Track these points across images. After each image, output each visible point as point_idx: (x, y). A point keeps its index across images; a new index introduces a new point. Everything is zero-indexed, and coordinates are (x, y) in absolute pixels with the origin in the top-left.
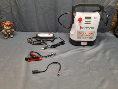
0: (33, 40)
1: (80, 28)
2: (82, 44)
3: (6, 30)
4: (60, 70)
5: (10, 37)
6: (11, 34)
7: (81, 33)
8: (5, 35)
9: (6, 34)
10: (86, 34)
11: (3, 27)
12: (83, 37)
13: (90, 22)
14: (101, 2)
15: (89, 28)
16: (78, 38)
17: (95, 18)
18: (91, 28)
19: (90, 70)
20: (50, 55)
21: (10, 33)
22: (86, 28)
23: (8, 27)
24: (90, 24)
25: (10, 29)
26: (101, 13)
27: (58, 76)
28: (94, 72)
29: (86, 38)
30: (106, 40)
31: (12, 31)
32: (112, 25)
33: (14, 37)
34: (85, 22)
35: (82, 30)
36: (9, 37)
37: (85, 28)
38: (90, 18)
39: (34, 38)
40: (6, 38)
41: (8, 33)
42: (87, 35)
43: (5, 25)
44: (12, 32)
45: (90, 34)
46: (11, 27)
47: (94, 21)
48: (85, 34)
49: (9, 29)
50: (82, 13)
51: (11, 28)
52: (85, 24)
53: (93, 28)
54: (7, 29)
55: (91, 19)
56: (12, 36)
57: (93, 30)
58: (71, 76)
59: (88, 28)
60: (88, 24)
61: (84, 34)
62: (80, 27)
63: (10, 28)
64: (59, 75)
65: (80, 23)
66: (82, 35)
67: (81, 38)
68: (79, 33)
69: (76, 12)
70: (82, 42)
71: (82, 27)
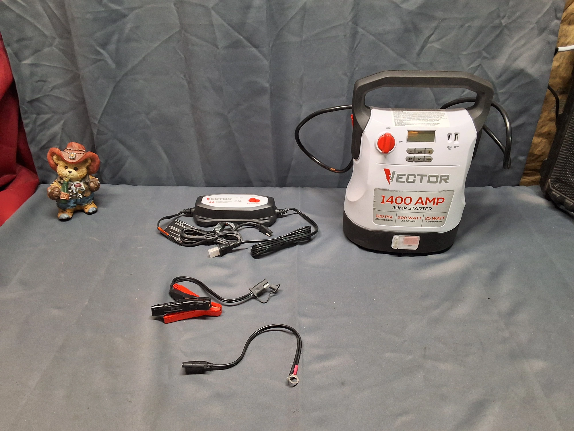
0: (181, 224)
1: (388, 178)
2: (398, 243)
3: (68, 184)
4: (296, 361)
5: (83, 211)
6: (86, 200)
7: (391, 200)
8: (63, 205)
9: (67, 201)
10: (412, 204)
11: (55, 169)
12: (399, 214)
13: (430, 152)
14: (484, 54)
15: (425, 179)
16: (377, 218)
17: (452, 137)
18: (433, 179)
19: (424, 357)
20: (256, 292)
21: (83, 193)
22: (411, 179)
23: (74, 172)
24: (429, 160)
25: (83, 179)
27: (288, 384)
28: (442, 366)
29: (412, 220)
31: (92, 184)
32: (537, 152)
33: (101, 209)
34: (409, 151)
35: (394, 186)
36: (79, 210)
37: (409, 179)
38: (429, 135)
39: (188, 213)
40: (65, 216)
41: (75, 197)
42: (418, 205)
43: (61, 163)
44: (90, 189)
45: (429, 205)
46: (88, 168)
47: (449, 147)
48: (408, 201)
49: (77, 179)
50: (397, 112)
51: (89, 173)
52: (409, 160)
53: (445, 179)
54: (71, 180)
55: (432, 140)
56: (91, 208)
57: (443, 186)
58: (343, 384)
59: (422, 176)
60: (419, 160)
61: (403, 205)
62: (387, 172)
63: (83, 171)
64: (293, 383)
65: (385, 157)
66: (395, 207)
67: (393, 218)
68: (384, 197)
69: (370, 109)
70: (396, 237)
71: (394, 172)
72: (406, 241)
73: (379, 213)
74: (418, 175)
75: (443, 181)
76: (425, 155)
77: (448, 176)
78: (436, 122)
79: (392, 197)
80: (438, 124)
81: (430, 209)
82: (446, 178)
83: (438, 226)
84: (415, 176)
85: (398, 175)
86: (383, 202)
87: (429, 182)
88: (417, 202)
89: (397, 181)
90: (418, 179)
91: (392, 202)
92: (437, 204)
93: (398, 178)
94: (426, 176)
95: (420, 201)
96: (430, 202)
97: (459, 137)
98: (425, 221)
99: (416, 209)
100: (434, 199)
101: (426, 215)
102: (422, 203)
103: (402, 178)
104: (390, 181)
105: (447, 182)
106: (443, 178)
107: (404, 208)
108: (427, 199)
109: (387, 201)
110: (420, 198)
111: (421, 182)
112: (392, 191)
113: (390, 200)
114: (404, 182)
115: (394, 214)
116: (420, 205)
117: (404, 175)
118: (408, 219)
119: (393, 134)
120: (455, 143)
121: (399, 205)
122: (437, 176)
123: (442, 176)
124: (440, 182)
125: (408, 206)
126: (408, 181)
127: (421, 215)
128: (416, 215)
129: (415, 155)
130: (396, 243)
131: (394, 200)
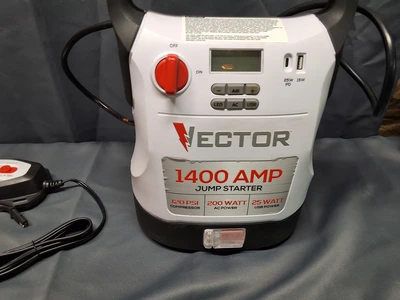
1: (183, 140)
7: (193, 176)
10: (229, 182)
12: (209, 198)
13: (254, 90)
15: (248, 140)
16: (173, 205)
17: (293, 61)
18: (262, 140)
22: (223, 140)
24: (253, 105)
26: (337, 16)
29: (232, 206)
30: (369, 191)
34: (216, 90)
37: (221, 139)
38: (250, 59)
42: (240, 183)
45: (257, 182)
47: (288, 81)
48: (221, 176)
50: (193, 19)
52: (217, 106)
53: (282, 138)
55: (257, 68)
57: (280, 150)
59: (242, 135)
60: (235, 106)
61: (214, 183)
62: (180, 128)
65: (173, 101)
66: (201, 188)
67: (201, 205)
68: (180, 172)
69: (142, 13)
70: (209, 232)
71: (192, 129)
72: (224, 238)
73: (176, 198)
74: (235, 134)
75: (279, 143)
76: (245, 96)
77: (287, 133)
78: (262, 34)
79: (194, 172)
80: (266, 37)
81: (259, 188)
82: (284, 136)
83: (273, 212)
84: (229, 135)
85: (200, 134)
86: (180, 180)
87: (255, 144)
88: (237, 179)
89: (200, 145)
90: (235, 140)
91: (194, 180)
92: (270, 181)
93: (200, 139)
94: (249, 134)
95: (242, 176)
96: (259, 177)
97: (306, 59)
98: (252, 207)
99: (237, 188)
100: (265, 172)
101: (253, 198)
102: (246, 179)
103: (207, 139)
104: (187, 144)
105: (286, 144)
106: (279, 136)
107: (216, 188)
108: (254, 172)
109: (186, 178)
110: (242, 172)
111: (241, 145)
112: (193, 162)
113: (191, 177)
114: (211, 146)
115: (201, 199)
116: (243, 183)
117: (211, 134)
118: (224, 205)
119: (182, 57)
120: (299, 72)
121: (208, 185)
122: (268, 134)
123: (277, 133)
124: (275, 145)
125: (222, 185)
126: (218, 145)
127: (246, 198)
128: (237, 198)
129: (227, 96)
130: (209, 241)
131: (198, 176)
